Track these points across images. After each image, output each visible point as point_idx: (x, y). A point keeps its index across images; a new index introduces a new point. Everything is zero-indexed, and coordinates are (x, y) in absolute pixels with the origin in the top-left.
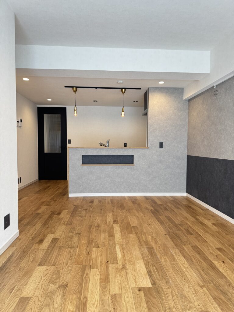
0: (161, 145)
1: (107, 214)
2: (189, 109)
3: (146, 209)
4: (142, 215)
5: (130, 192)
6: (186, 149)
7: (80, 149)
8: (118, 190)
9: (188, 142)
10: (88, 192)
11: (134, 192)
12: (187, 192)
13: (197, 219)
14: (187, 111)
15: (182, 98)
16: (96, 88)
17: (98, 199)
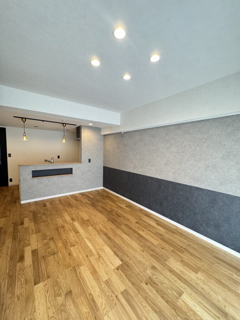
0: (90, 161)
1: (63, 214)
2: (104, 140)
3: (87, 203)
4: (87, 209)
5: (70, 192)
6: (103, 162)
7: (30, 166)
8: (62, 192)
9: (104, 159)
10: (39, 198)
11: (73, 191)
12: (103, 186)
13: (117, 205)
14: (103, 141)
15: (100, 134)
16: (43, 121)
17: (48, 202)
